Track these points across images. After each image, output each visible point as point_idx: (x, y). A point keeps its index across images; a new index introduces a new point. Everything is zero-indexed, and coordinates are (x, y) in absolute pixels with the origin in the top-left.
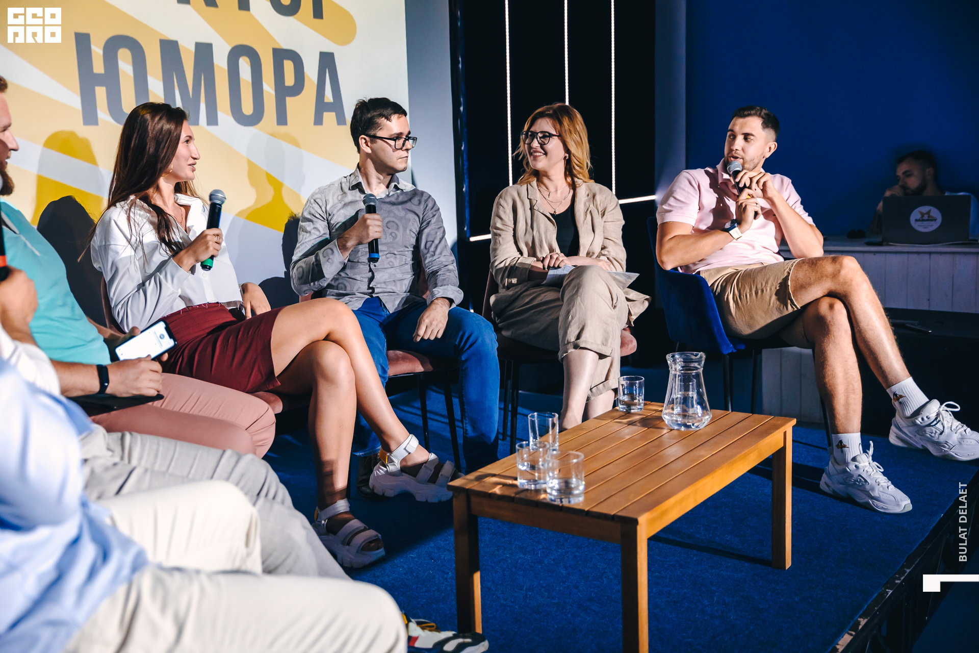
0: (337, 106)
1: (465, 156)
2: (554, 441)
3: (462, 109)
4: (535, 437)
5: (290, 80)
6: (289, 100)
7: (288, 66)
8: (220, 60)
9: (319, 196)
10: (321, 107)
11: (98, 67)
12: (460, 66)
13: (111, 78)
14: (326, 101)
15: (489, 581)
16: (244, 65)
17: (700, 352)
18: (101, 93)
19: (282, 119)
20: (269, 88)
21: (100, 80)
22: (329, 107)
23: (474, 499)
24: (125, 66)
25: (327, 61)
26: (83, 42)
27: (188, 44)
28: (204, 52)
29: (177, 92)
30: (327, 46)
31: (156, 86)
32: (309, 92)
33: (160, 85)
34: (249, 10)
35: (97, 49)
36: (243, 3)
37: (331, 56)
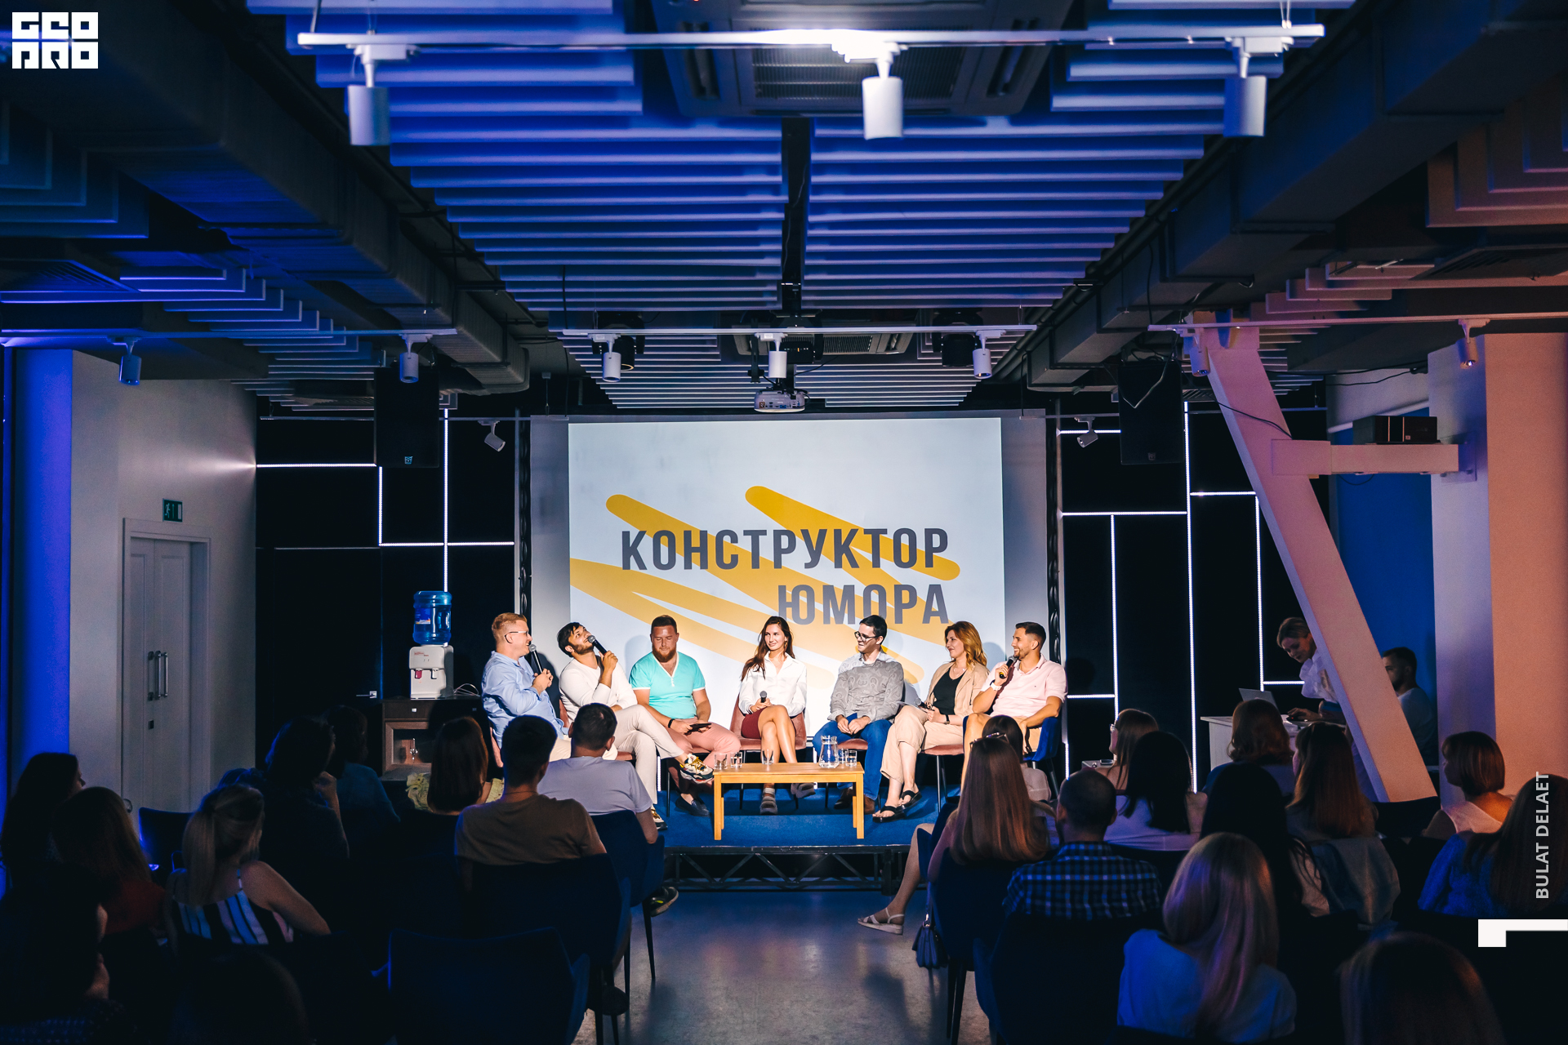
0: (942, 614)
5: (906, 601)
6: (905, 611)
7: (905, 593)
8: (859, 592)
10: (928, 614)
11: (789, 599)
14: (933, 610)
16: (875, 596)
19: (899, 621)
20: (891, 604)
21: (789, 605)
22: (935, 614)
25: (935, 590)
26: (782, 589)
27: (839, 587)
28: (849, 590)
29: (831, 609)
30: (935, 581)
31: (819, 606)
32: (920, 608)
33: (822, 606)
34: (879, 567)
35: (789, 592)
36: (876, 563)
37: (939, 587)
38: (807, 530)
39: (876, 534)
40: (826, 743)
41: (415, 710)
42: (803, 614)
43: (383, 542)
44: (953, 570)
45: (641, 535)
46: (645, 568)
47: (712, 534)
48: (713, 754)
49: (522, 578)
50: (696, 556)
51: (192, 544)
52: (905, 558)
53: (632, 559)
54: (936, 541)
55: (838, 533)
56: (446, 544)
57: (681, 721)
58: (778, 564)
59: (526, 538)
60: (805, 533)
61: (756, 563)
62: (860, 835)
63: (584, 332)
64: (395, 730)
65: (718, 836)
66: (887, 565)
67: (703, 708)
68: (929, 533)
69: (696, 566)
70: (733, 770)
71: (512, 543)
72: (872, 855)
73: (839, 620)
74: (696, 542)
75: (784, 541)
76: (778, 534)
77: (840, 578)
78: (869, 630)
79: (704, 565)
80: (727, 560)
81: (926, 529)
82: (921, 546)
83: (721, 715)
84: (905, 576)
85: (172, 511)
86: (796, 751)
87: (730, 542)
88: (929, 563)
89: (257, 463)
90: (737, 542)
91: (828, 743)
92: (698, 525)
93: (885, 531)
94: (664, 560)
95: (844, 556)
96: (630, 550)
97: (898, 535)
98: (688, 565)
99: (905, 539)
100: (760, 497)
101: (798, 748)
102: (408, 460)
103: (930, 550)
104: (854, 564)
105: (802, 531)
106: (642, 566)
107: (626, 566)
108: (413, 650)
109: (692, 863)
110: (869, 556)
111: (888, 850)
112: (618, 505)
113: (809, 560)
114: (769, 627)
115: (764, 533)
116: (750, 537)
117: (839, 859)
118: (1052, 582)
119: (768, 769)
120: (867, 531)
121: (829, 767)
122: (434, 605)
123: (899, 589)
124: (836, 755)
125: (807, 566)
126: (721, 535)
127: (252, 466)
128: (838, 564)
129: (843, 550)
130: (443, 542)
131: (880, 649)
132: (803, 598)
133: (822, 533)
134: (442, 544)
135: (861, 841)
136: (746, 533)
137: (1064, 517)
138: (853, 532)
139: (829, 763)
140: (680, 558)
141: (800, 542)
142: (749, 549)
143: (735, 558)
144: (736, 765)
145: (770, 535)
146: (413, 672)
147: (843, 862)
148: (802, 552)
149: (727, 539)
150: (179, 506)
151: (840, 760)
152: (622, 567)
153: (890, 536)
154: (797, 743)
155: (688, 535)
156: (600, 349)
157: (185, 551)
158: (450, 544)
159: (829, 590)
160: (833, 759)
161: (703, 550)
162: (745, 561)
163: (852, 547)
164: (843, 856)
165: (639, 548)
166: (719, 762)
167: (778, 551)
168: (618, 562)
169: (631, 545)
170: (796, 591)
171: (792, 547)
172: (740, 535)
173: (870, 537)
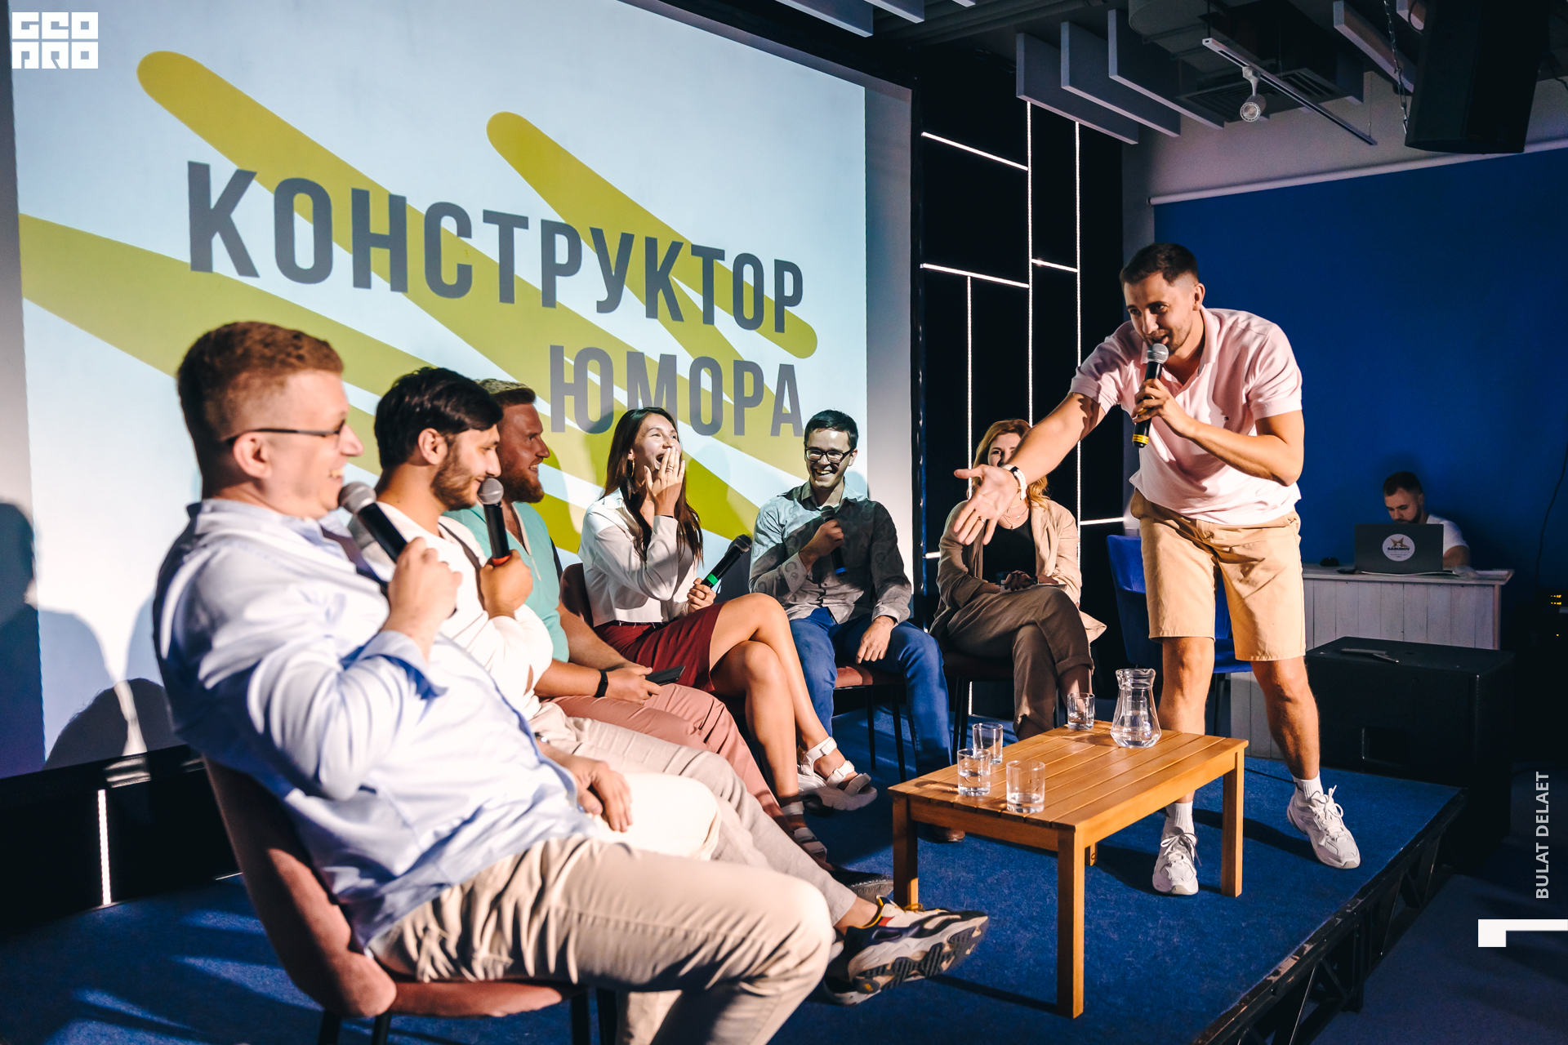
0: (794, 417)
1: (923, 470)
2: (998, 753)
3: (921, 422)
4: (979, 747)
5: (749, 391)
6: (747, 410)
7: (748, 378)
8: (683, 370)
9: (771, 508)
10: (779, 417)
11: (569, 377)
12: (921, 380)
13: (580, 388)
14: (784, 412)
15: (929, 897)
16: (706, 377)
17: (1149, 668)
18: (569, 401)
19: (739, 429)
20: (728, 399)
21: (569, 389)
22: (787, 418)
23: (914, 805)
24: (594, 377)
25: (787, 374)
26: (557, 353)
27: (653, 356)
28: (668, 363)
30: (788, 359)
31: (621, 394)
32: (768, 403)
33: (626, 393)
34: (713, 324)
35: (569, 361)
36: (708, 318)
37: (792, 367)
38: (601, 230)
39: (709, 256)
42: (596, 410)
44: (808, 340)
45: (241, 181)
46: (253, 273)
47: (419, 205)
50: (380, 257)
52: (749, 313)
53: (218, 243)
54: (789, 284)
55: (651, 244)
58: (549, 296)
60: (598, 236)
61: (507, 289)
66: (724, 319)
68: (780, 268)
69: (380, 282)
74: (379, 223)
75: (560, 250)
76: (550, 230)
77: (654, 339)
79: (399, 282)
80: (449, 277)
81: (776, 261)
82: (769, 290)
84: (747, 344)
87: (455, 233)
88: (780, 326)
90: (469, 235)
92: (384, 179)
93: (719, 255)
94: (305, 257)
95: (661, 294)
96: (210, 217)
97: (739, 264)
98: (362, 279)
99: (748, 272)
100: (516, 139)
103: (782, 301)
104: (676, 314)
105: (592, 229)
106: (244, 265)
107: (201, 260)
110: (698, 299)
112: (170, 79)
113: (603, 295)
115: (523, 222)
116: (496, 227)
120: (697, 250)
123: (741, 367)
125: (605, 307)
126: (439, 210)
128: (652, 312)
129: (658, 284)
132: (594, 374)
133: (627, 241)
136: (489, 217)
137: (927, 269)
138: (676, 247)
140: (343, 258)
141: (589, 254)
142: (495, 256)
143: (465, 272)
148: (591, 275)
149: (449, 224)
152: (186, 258)
153: (728, 264)
155: (361, 200)
159: (636, 360)
161: (396, 241)
162: (486, 283)
163: (673, 278)
165: (238, 216)
167: (550, 271)
168: (180, 249)
169: (212, 206)
170: (584, 357)
171: (573, 266)
172: (476, 219)
173: (699, 260)
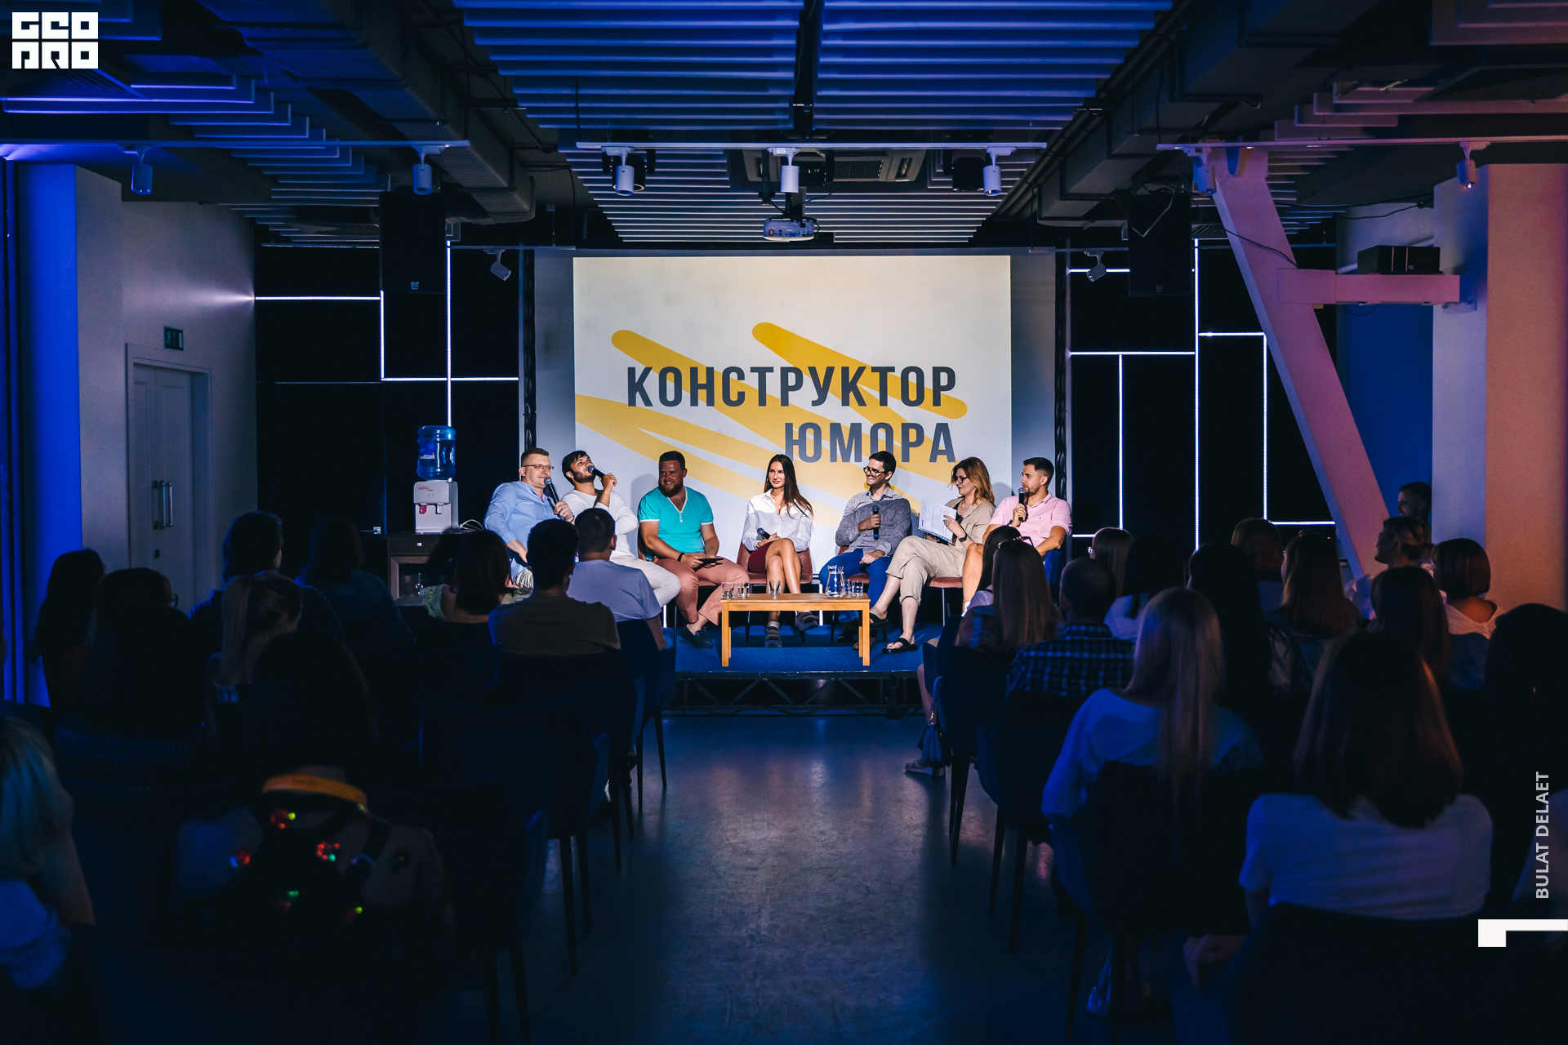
0: (949, 453)
5: (913, 439)
6: (912, 449)
7: (912, 432)
8: (866, 431)
10: (935, 454)
11: (796, 436)
14: (940, 449)
16: (882, 433)
20: (897, 442)
21: (796, 443)
22: (942, 452)
24: (810, 437)
25: (942, 429)
26: (789, 427)
27: (846, 425)
28: (856, 428)
29: (838, 446)
30: (942, 420)
31: (826, 444)
32: (927, 446)
33: (829, 443)
34: (886, 405)
35: (796, 430)
36: (884, 401)
37: (946, 425)
38: (814, 368)
39: (883, 372)
40: (833, 573)
41: (420, 544)
42: (810, 452)
43: (385, 377)
44: (960, 409)
45: (647, 371)
46: (651, 405)
47: (719, 370)
48: (720, 588)
49: (526, 414)
50: (702, 394)
51: (193, 374)
52: (913, 396)
53: (638, 395)
54: (944, 379)
55: (845, 371)
56: (450, 379)
57: (690, 555)
58: (785, 401)
59: (530, 375)
60: (813, 371)
61: (762, 401)
62: (866, 662)
63: (598, 146)
64: (400, 565)
65: (725, 662)
66: (894, 401)
67: (713, 543)
68: (937, 371)
69: (702, 403)
70: (741, 598)
71: (517, 379)
72: (878, 680)
73: (846, 458)
74: (702, 379)
75: (791, 380)
76: (785, 371)
77: (847, 416)
78: (878, 464)
79: (710, 402)
80: (734, 397)
81: (934, 368)
82: (928, 384)
83: (728, 550)
84: (912, 414)
85: (173, 338)
86: (801, 585)
87: (736, 378)
88: (937, 402)
89: (256, 296)
90: (744, 379)
91: (835, 573)
92: (703, 361)
93: (892, 369)
94: (671, 397)
95: (851, 395)
96: (635, 386)
97: (905, 373)
98: (694, 402)
99: (912, 377)
100: (767, 334)
101: (803, 582)
102: (415, 285)
103: (938, 389)
104: (861, 402)
105: (809, 368)
106: (648, 402)
107: (632, 402)
108: (417, 485)
109: (700, 688)
110: (877, 394)
111: (894, 676)
112: (623, 340)
113: (816, 397)
114: (774, 464)
115: (771, 370)
116: (757, 374)
117: (844, 684)
118: (1060, 422)
119: (775, 598)
120: (874, 369)
121: (835, 596)
122: (438, 439)
123: (906, 427)
124: (843, 585)
125: (815, 403)
126: (728, 371)
127: (250, 299)
128: (845, 402)
129: (850, 388)
130: (447, 377)
131: (888, 485)
132: (810, 435)
133: (830, 371)
134: (445, 379)
135: (866, 668)
136: (753, 370)
137: (1072, 356)
138: (861, 370)
139: (836, 593)
140: (686, 394)
141: (807, 380)
142: (756, 386)
143: (741, 396)
144: (744, 595)
145: (777, 373)
146: (417, 507)
147: (849, 687)
148: (809, 390)
149: (734, 376)
150: (180, 334)
151: (847, 590)
152: (627, 403)
153: (898, 373)
154: (802, 578)
155: (694, 371)
156: (610, 165)
157: (185, 380)
158: (453, 379)
159: (836, 428)
160: (839, 590)
161: (709, 386)
162: (752, 397)
163: (859, 385)
164: (849, 681)
165: (645, 385)
166: (726, 593)
167: (785, 389)
168: (624, 398)
169: (636, 381)
170: (803, 429)
171: (799, 384)
172: (747, 372)
173: (877, 374)
